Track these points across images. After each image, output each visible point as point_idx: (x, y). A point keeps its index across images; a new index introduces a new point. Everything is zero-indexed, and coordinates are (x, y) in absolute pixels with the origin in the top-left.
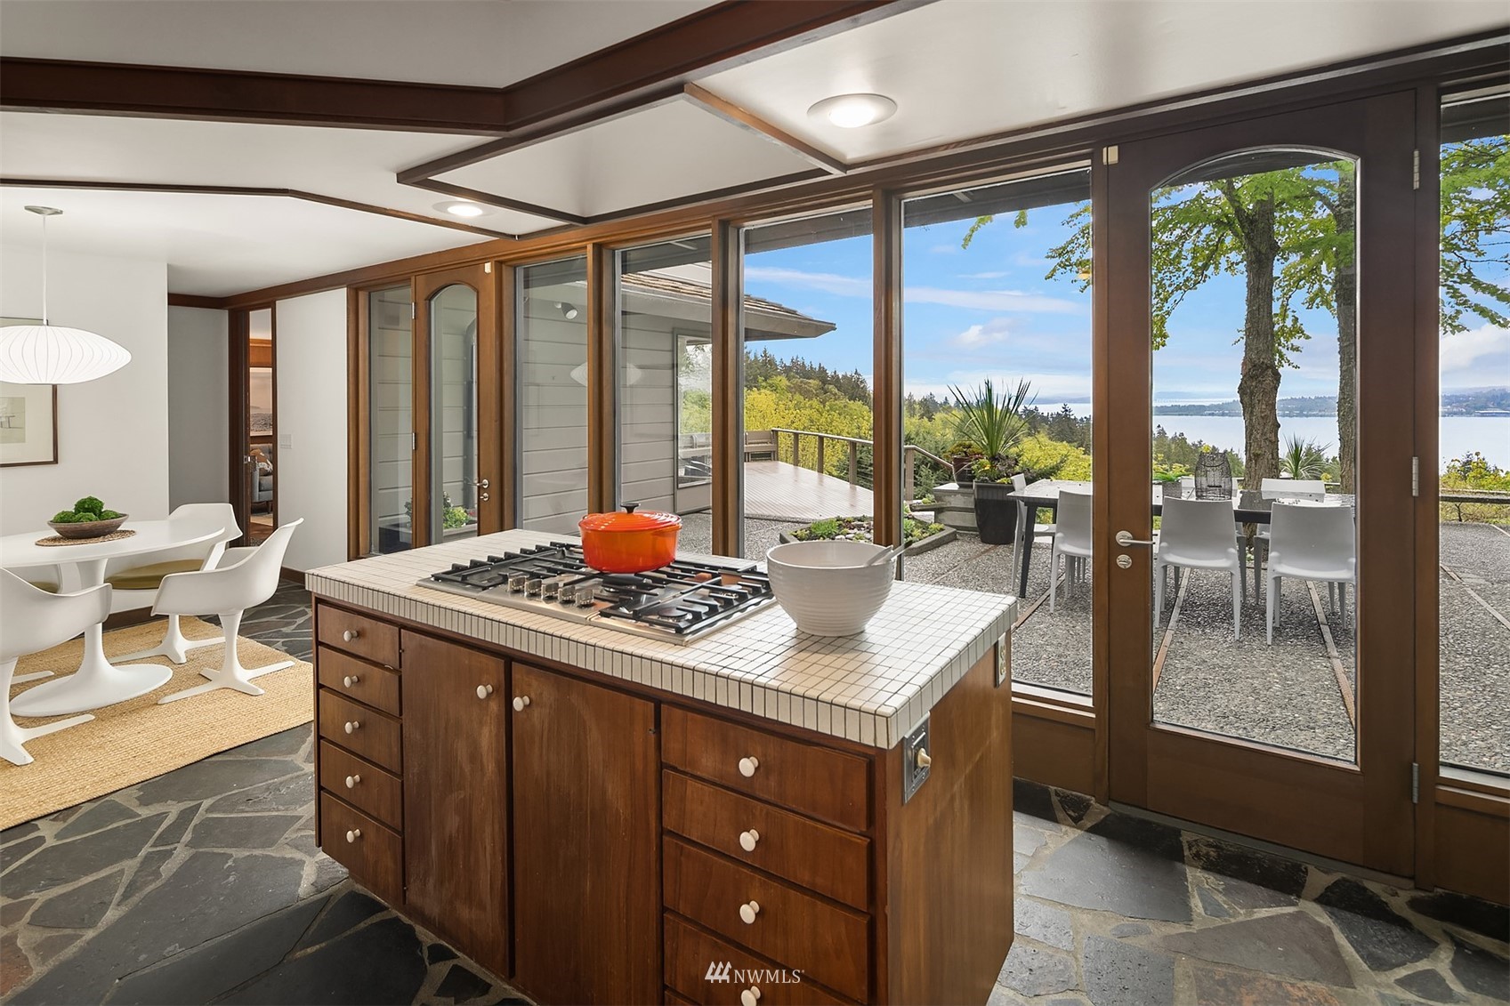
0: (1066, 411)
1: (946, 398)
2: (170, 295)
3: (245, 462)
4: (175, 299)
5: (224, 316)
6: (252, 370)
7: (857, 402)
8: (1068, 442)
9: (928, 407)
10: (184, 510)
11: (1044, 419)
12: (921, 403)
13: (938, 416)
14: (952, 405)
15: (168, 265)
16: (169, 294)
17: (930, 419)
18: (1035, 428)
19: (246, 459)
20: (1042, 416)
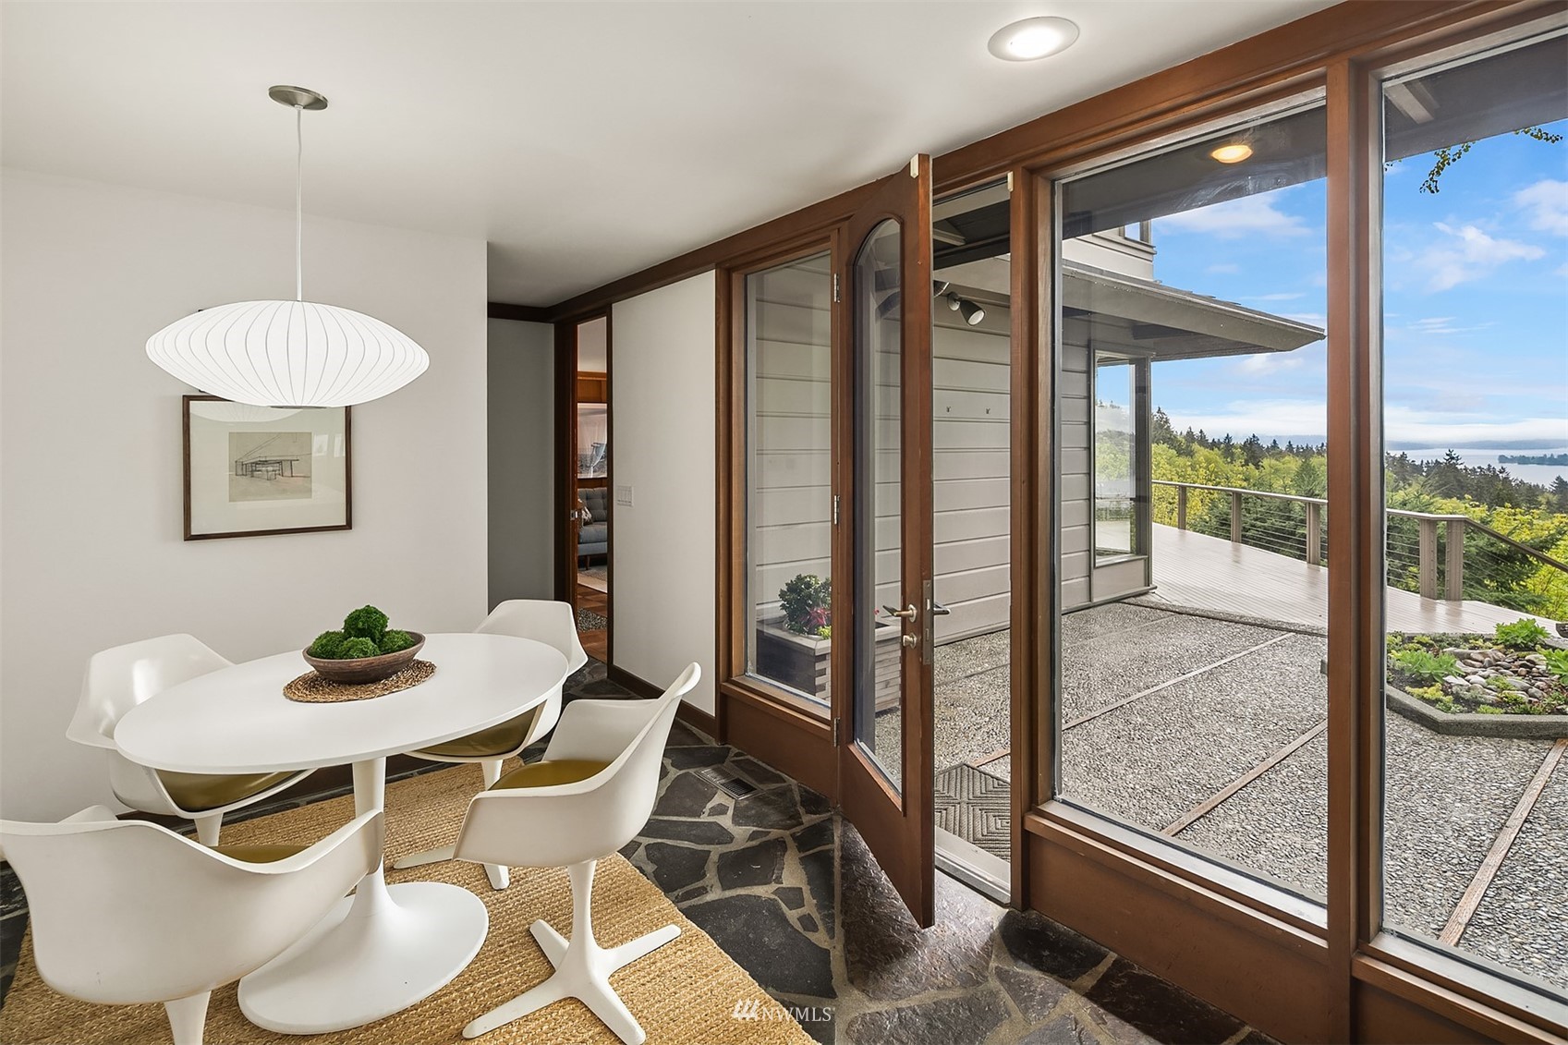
0: (1453, 458)
1: (1275, 441)
2: (490, 305)
3: (572, 519)
4: (497, 310)
5: (549, 330)
6: (580, 405)
7: (1161, 445)
8: (1458, 498)
9: (1253, 452)
10: (506, 607)
11: (1417, 469)
12: (1244, 447)
13: (1265, 462)
14: (1284, 449)
15: (488, 243)
16: (488, 303)
17: (1257, 467)
18: (1404, 480)
19: (573, 515)
20: (1413, 465)
